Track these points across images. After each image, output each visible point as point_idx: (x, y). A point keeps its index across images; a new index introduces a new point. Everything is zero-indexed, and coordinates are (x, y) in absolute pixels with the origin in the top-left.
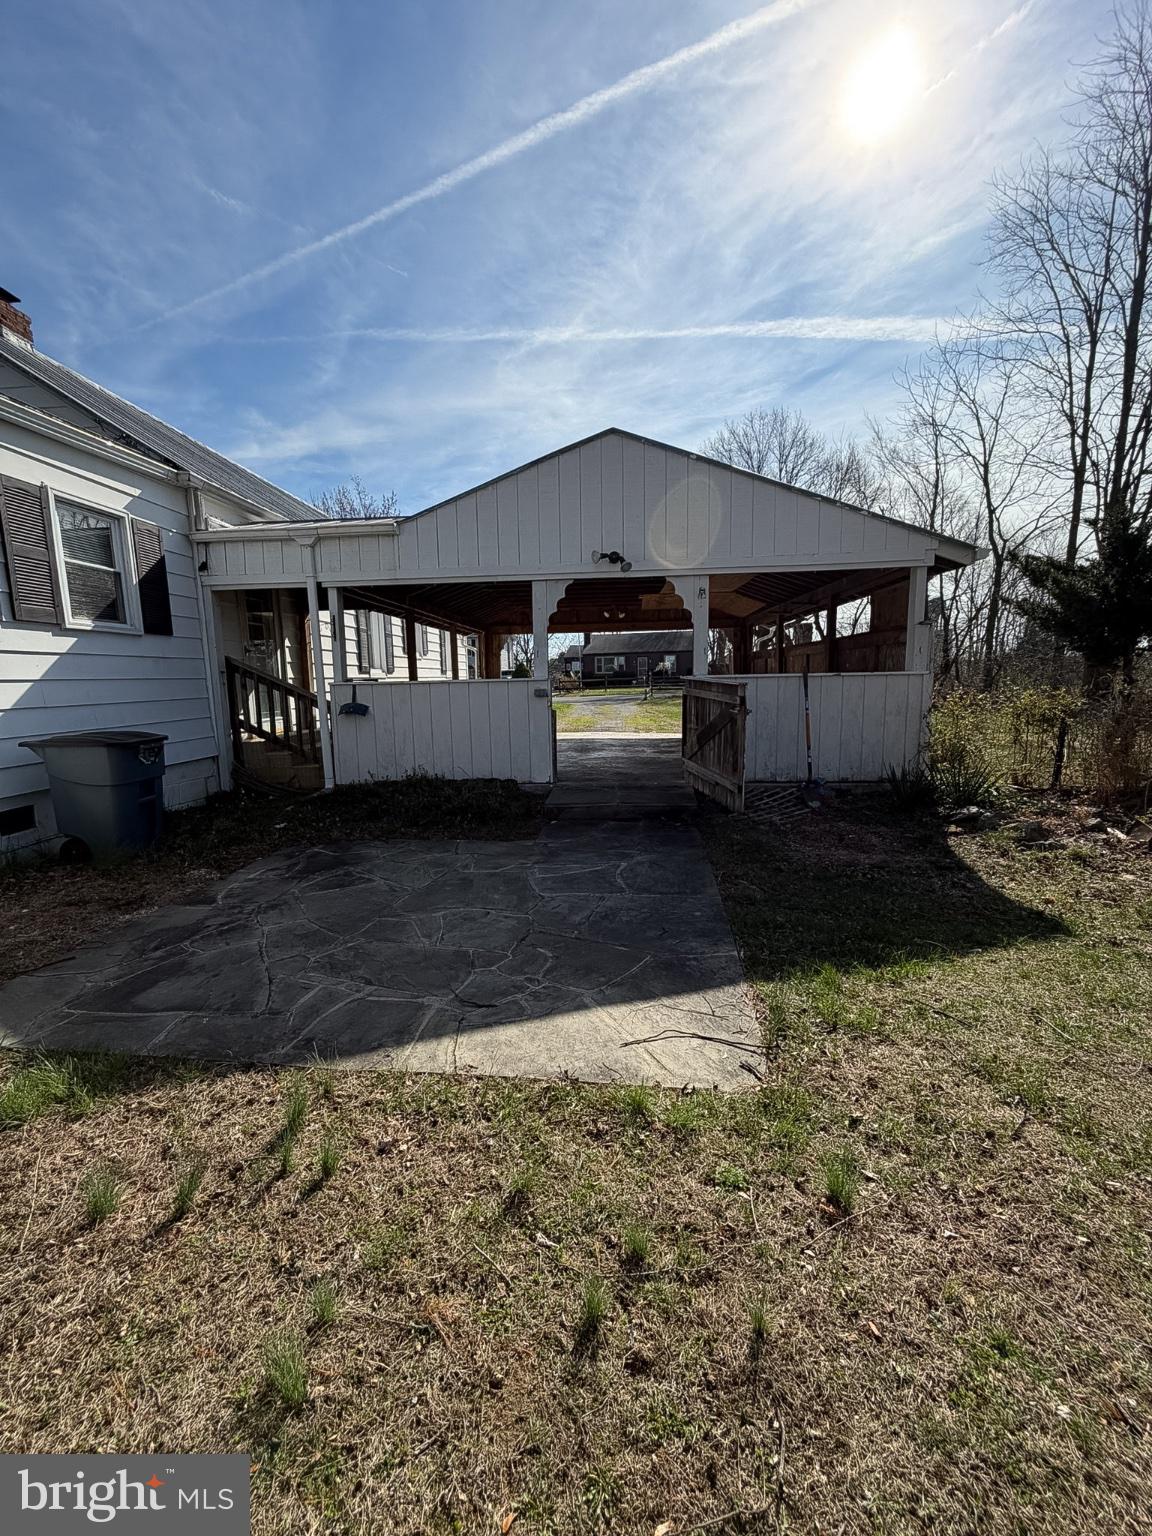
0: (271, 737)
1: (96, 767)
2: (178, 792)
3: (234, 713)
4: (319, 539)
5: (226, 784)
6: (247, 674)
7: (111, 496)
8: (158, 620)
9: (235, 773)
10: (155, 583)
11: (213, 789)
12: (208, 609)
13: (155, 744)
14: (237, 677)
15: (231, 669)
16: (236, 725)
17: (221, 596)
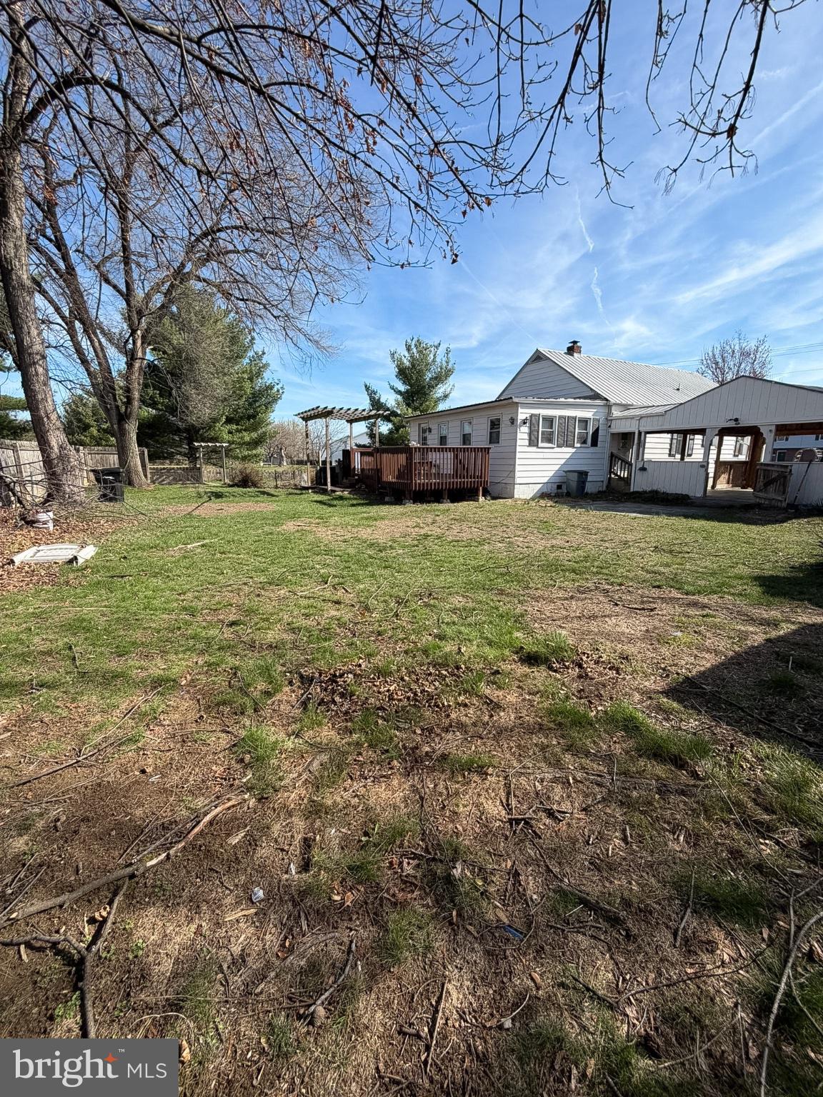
0: (620, 476)
1: (574, 477)
2: (590, 488)
3: (610, 469)
4: (641, 418)
5: (604, 488)
6: (616, 457)
7: (587, 414)
8: (594, 443)
9: (607, 487)
10: (596, 433)
11: (601, 489)
12: (609, 438)
13: (586, 473)
14: (613, 458)
15: (612, 455)
16: (611, 472)
17: (613, 434)
